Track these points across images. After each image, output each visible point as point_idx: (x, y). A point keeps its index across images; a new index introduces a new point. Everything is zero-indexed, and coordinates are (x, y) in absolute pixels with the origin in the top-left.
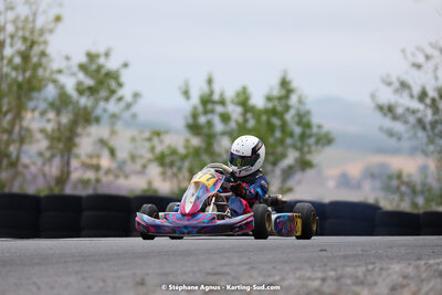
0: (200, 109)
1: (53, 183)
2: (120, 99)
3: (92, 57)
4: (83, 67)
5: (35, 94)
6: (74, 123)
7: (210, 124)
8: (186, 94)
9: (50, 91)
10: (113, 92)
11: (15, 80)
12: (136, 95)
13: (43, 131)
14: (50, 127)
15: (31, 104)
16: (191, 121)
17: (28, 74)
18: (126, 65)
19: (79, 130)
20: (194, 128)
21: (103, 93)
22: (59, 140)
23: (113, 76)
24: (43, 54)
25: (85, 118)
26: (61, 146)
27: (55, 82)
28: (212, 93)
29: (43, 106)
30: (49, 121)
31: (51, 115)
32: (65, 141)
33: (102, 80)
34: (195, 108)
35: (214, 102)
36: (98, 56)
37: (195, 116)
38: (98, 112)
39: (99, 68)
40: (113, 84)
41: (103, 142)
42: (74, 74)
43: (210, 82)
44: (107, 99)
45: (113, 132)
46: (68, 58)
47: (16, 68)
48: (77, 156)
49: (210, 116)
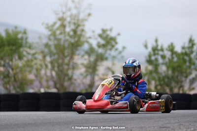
0: (152, 53)
1: (87, 87)
2: (116, 49)
3: (104, 31)
4: (100, 36)
5: (79, 48)
6: (96, 61)
7: (156, 60)
8: (146, 46)
9: (86, 47)
10: (113, 46)
11: (70, 42)
12: (124, 48)
13: (83, 64)
14: (86, 62)
15: (77, 52)
16: (148, 58)
17: (76, 39)
18: (119, 34)
19: (99, 63)
20: (149, 62)
21: (109, 47)
22: (90, 68)
23: (113, 39)
24: (83, 30)
25: (101, 58)
26: (90, 70)
27: (88, 42)
28: (157, 46)
29: (82, 53)
30: (85, 59)
31: (86, 57)
32: (92, 68)
33: (108, 41)
34: (150, 53)
35: (158, 50)
36: (106, 30)
37: (150, 56)
38: (107, 55)
39: (107, 36)
40: (113, 43)
41: (109, 69)
42: (96, 39)
43: (156, 41)
44: (111, 50)
45: (113, 64)
46: (93, 32)
47: (71, 37)
48: (98, 75)
49: (156, 56)
